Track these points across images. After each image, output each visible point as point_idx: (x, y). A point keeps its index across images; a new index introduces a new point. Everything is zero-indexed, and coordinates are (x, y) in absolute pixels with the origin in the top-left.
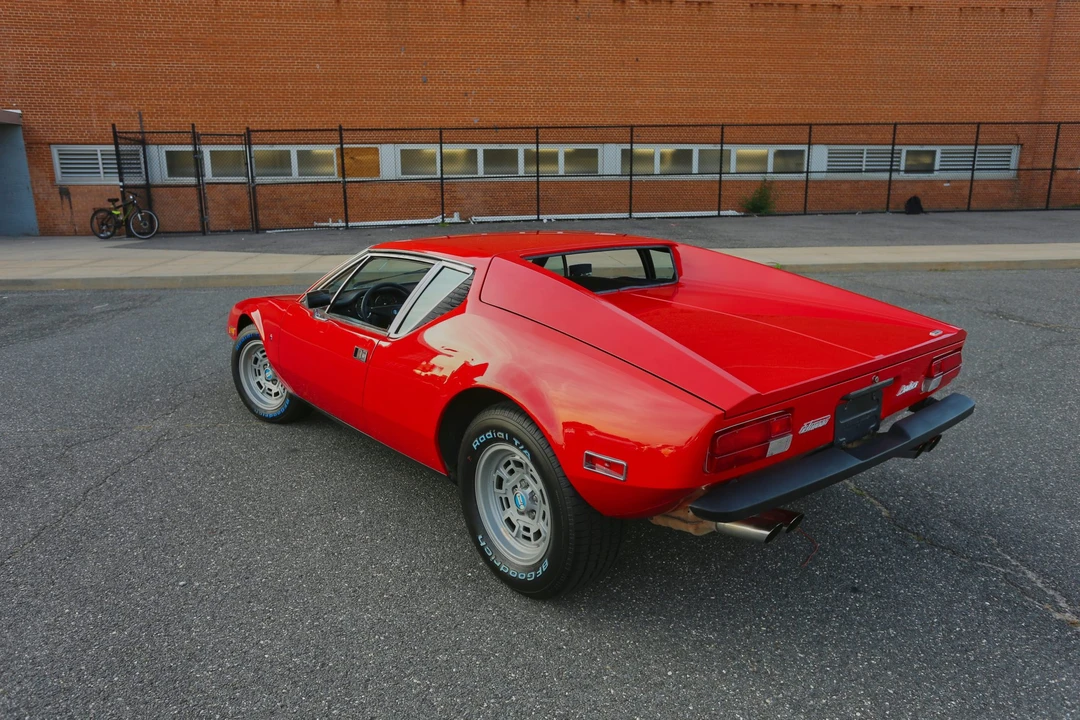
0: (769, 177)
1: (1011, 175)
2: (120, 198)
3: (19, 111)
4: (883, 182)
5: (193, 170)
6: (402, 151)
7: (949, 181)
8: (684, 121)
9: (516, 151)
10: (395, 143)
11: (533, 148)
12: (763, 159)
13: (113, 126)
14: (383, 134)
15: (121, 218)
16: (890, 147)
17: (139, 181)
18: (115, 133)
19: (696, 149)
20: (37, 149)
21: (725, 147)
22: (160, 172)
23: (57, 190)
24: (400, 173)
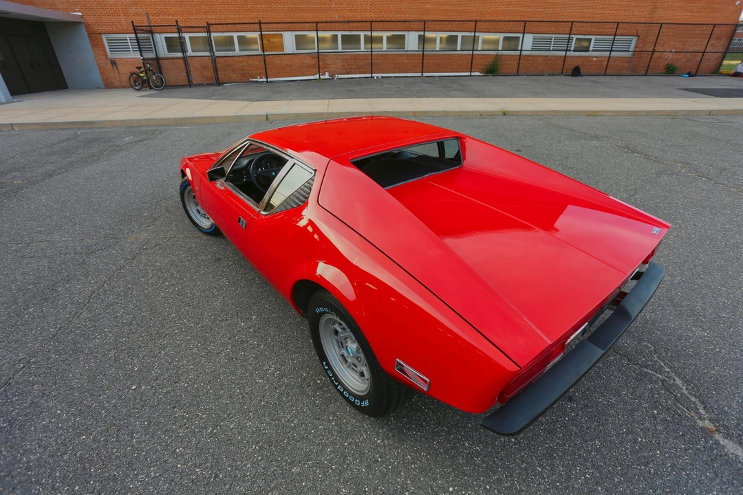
0: (500, 53)
1: (629, 54)
2: (142, 65)
3: (80, 14)
4: (561, 56)
5: (180, 48)
6: (296, 36)
7: (596, 57)
8: (454, 18)
9: (359, 35)
10: (291, 31)
11: (369, 33)
12: (497, 42)
13: (132, 22)
14: (284, 25)
15: (145, 78)
16: (568, 36)
17: (152, 55)
18: (134, 26)
19: (460, 35)
20: (94, 37)
21: (477, 34)
22: (163, 51)
23: (109, 62)
24: (295, 49)
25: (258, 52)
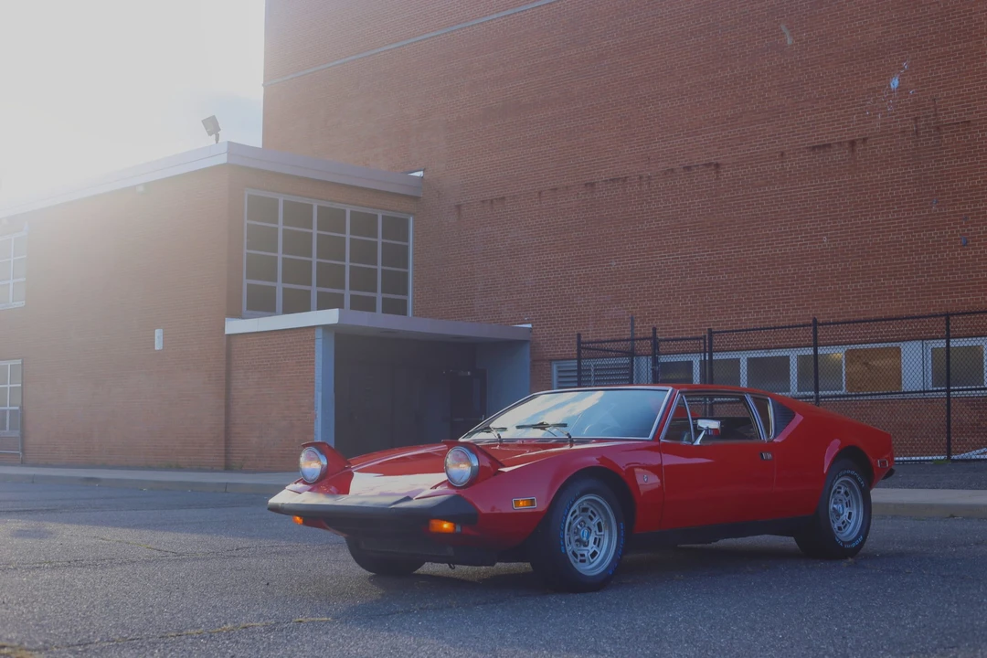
3: (529, 326)
6: (933, 350)
10: (923, 339)
13: (579, 335)
18: (579, 342)
20: (540, 364)
24: (931, 384)
25: (838, 393)
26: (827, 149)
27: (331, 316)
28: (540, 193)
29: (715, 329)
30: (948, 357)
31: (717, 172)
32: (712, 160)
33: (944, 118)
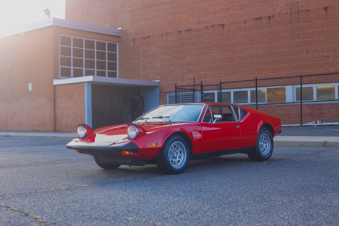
3: (159, 81)
6: (297, 88)
10: (293, 85)
13: (176, 84)
14: (287, 80)
18: (176, 87)
20: (162, 95)
24: (295, 100)
25: (264, 103)
26: (261, 19)
27: (90, 78)
28: (162, 35)
29: (222, 81)
30: (301, 91)
31: (223, 27)
32: (221, 23)
33: (300, 8)
